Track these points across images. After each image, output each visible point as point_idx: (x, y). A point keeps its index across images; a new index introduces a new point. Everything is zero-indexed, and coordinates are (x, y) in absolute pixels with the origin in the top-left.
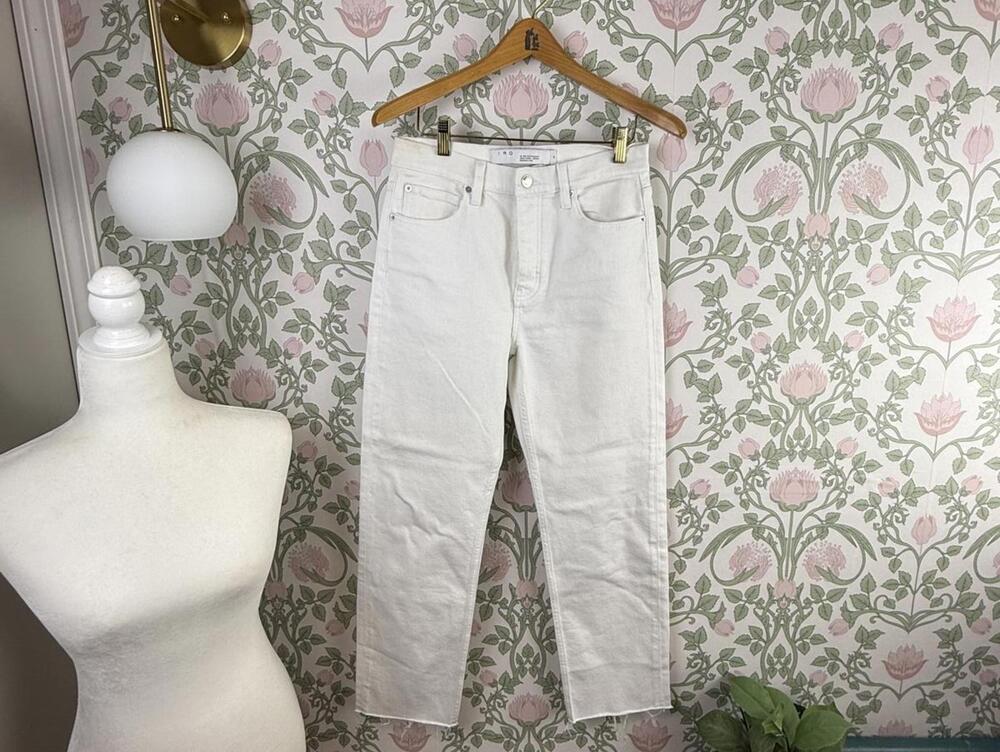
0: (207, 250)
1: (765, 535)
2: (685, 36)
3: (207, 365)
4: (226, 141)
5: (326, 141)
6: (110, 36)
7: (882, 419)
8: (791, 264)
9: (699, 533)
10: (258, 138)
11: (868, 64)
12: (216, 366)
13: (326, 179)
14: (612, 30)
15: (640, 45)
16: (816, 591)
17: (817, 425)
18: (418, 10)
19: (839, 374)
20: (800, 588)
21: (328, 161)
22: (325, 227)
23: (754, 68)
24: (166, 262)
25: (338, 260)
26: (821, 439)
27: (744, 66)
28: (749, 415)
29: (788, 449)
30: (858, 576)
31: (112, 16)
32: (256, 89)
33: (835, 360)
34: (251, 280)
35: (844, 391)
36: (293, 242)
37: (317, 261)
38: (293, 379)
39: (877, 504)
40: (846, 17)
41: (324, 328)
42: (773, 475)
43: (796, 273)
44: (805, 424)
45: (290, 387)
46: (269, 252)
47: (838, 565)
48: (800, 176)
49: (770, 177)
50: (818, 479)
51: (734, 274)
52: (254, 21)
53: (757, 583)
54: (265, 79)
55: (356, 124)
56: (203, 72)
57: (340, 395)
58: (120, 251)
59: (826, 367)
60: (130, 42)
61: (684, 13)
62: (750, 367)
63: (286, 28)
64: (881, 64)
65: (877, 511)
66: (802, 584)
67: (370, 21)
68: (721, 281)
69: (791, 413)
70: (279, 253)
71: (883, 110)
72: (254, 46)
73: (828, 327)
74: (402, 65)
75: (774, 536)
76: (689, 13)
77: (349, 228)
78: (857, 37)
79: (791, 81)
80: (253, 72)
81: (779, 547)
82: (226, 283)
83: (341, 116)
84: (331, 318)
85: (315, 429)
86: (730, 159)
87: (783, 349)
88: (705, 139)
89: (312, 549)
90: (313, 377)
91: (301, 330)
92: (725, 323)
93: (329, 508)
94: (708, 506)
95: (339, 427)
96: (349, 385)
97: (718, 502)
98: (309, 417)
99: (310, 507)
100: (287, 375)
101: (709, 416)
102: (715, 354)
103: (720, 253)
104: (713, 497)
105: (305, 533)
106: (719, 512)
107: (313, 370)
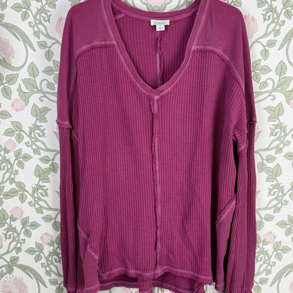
5: (35, 17)
9: (269, 268)
13: (34, 40)
21: (36, 29)
25: (41, 91)
36: (12, 79)
37: (28, 91)
38: (9, 166)
41: (30, 133)
45: (7, 171)
51: (288, 101)
55: (54, 6)
57: (40, 176)
68: (280, 106)
70: (2, 86)
77: (48, 71)
83: (44, 2)
84: (35, 127)
85: (22, 199)
86: (285, 31)
89: (17, 279)
90: (23, 165)
91: (15, 135)
92: (283, 132)
93: (30, 251)
94: (275, 249)
95: (38, 197)
96: (45, 170)
97: (281, 247)
98: (18, 191)
99: (17, 251)
100: (5, 164)
101: (274, 191)
102: (277, 151)
103: (279, 88)
104: (278, 244)
105: (13, 268)
106: (282, 253)
107: (22, 160)
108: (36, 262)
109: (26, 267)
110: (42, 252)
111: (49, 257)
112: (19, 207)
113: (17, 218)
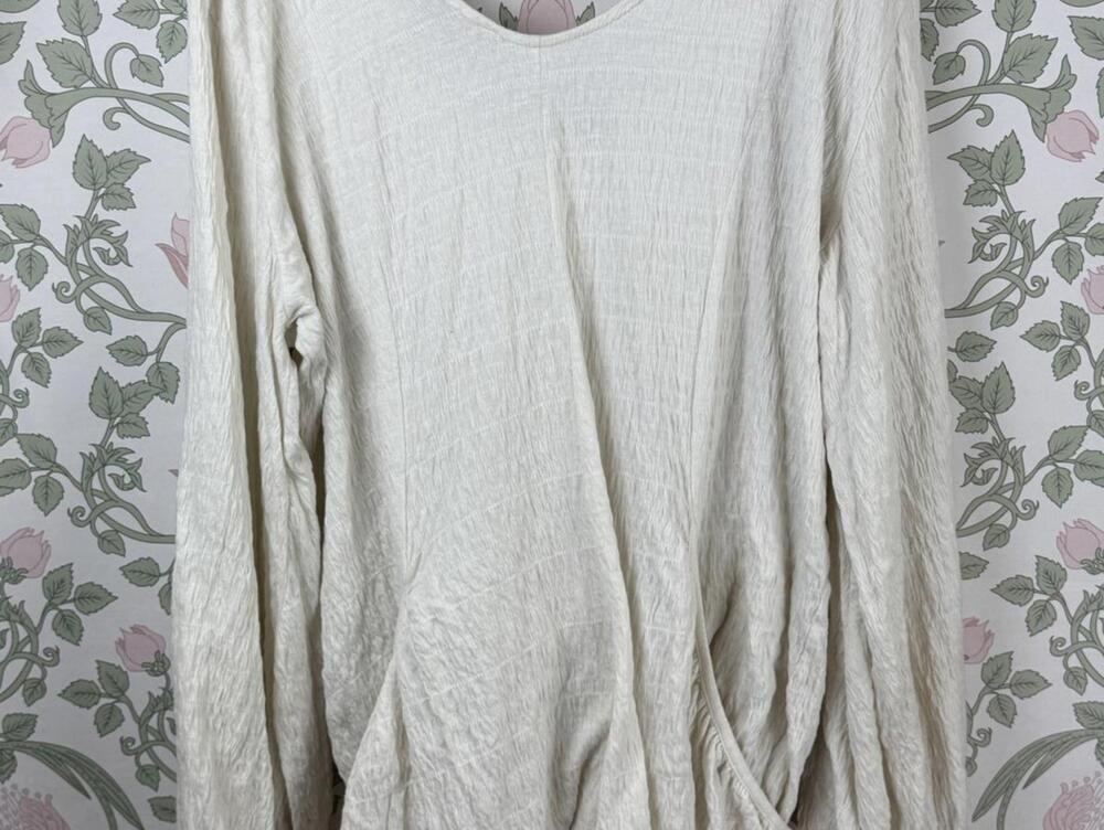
22: (80, 9)
25: (109, 88)
28: (1080, 463)
37: (59, 89)
41: (72, 251)
51: (1040, 129)
57: (109, 413)
62: (1080, 349)
68: (1011, 144)
77: (135, 11)
84: (89, 228)
85: (46, 498)
89: (31, 800)
90: (44, 371)
91: (16, 257)
92: (1019, 244)
93: (77, 694)
94: (988, 683)
95: (105, 493)
96: (132, 391)
97: (1012, 674)
98: (31, 470)
99: (28, 693)
101: (987, 465)
102: (997, 318)
103: (1006, 80)
104: (1000, 662)
105: (13, 758)
106: (1016, 699)
107: (43, 353)
108: (102, 736)
109: (63, 751)
110: (123, 698)
111: (151, 716)
112: (33, 530)
113: (27, 572)
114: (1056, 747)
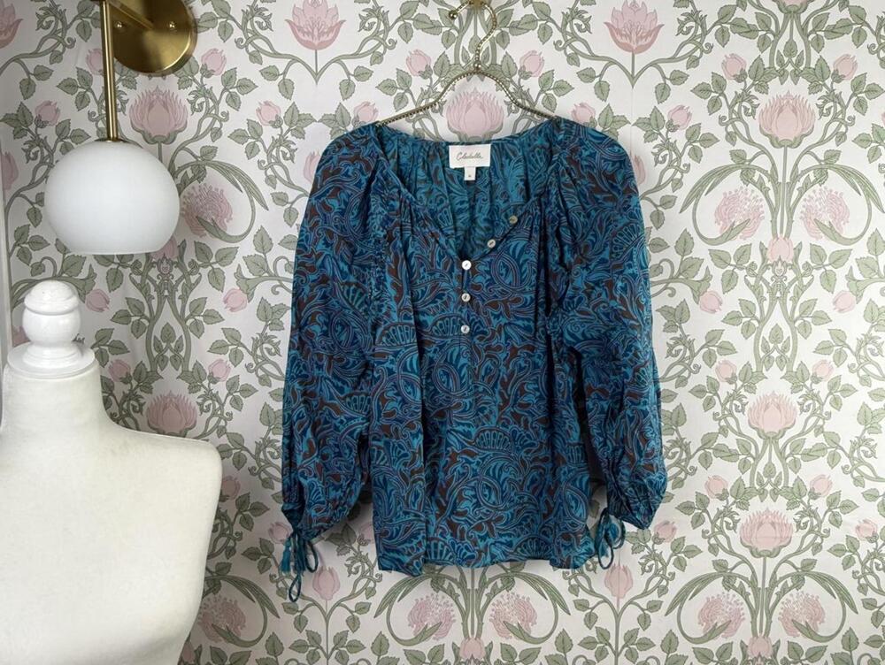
0: (130, 263)
1: (737, 585)
2: (643, 59)
3: (120, 389)
4: (160, 149)
5: (268, 152)
6: (44, 40)
7: (855, 455)
8: (756, 290)
9: (664, 583)
10: (196, 148)
11: (824, 92)
12: (131, 391)
13: (266, 191)
14: (569, 51)
15: (598, 66)
16: (794, 649)
17: (788, 461)
18: (371, 25)
19: (809, 406)
20: (777, 647)
21: (270, 172)
22: (263, 242)
23: (711, 91)
24: (84, 274)
25: (275, 276)
26: (792, 477)
27: (702, 90)
28: (716, 450)
29: (758, 487)
30: (838, 631)
31: (48, 19)
32: (196, 97)
33: (804, 391)
34: (177, 296)
35: (815, 425)
36: (226, 257)
37: (251, 276)
38: (217, 406)
39: (854, 549)
40: (801, 46)
41: (255, 349)
42: (743, 516)
43: (761, 299)
44: (776, 461)
45: (214, 415)
46: (200, 266)
47: (818, 619)
48: (761, 200)
49: (730, 199)
50: (791, 521)
51: (696, 298)
52: (199, 29)
53: (729, 641)
54: (207, 87)
55: (301, 135)
56: (141, 78)
57: (269, 424)
58: (32, 263)
59: (795, 399)
60: (65, 46)
61: (642, 38)
62: (716, 397)
63: (233, 37)
64: (836, 92)
65: (855, 556)
66: (779, 641)
67: (321, 34)
68: (683, 306)
69: (760, 449)
70: (210, 268)
71: (841, 137)
72: (197, 55)
73: (795, 355)
74: (352, 78)
75: (746, 585)
76: (646, 37)
77: (285, 243)
78: (813, 66)
79: (748, 106)
80: (194, 80)
81: (751, 598)
82: (149, 298)
83: (285, 127)
84: (264, 338)
85: (239, 462)
86: (690, 181)
87: (750, 379)
88: (664, 161)
89: (227, 603)
90: (240, 404)
91: (229, 352)
92: (688, 350)
93: (250, 554)
94: (674, 551)
95: (266, 460)
97: (685, 547)
98: (232, 449)
99: (227, 553)
100: (210, 402)
101: (673, 450)
102: (678, 383)
103: (681, 277)
104: (679, 542)
105: (221, 582)
106: (686, 558)
107: (240, 395)
108: (261, 573)
109: (244, 581)
110: (271, 556)
112: (233, 477)
113: (229, 496)
114: (704, 581)
